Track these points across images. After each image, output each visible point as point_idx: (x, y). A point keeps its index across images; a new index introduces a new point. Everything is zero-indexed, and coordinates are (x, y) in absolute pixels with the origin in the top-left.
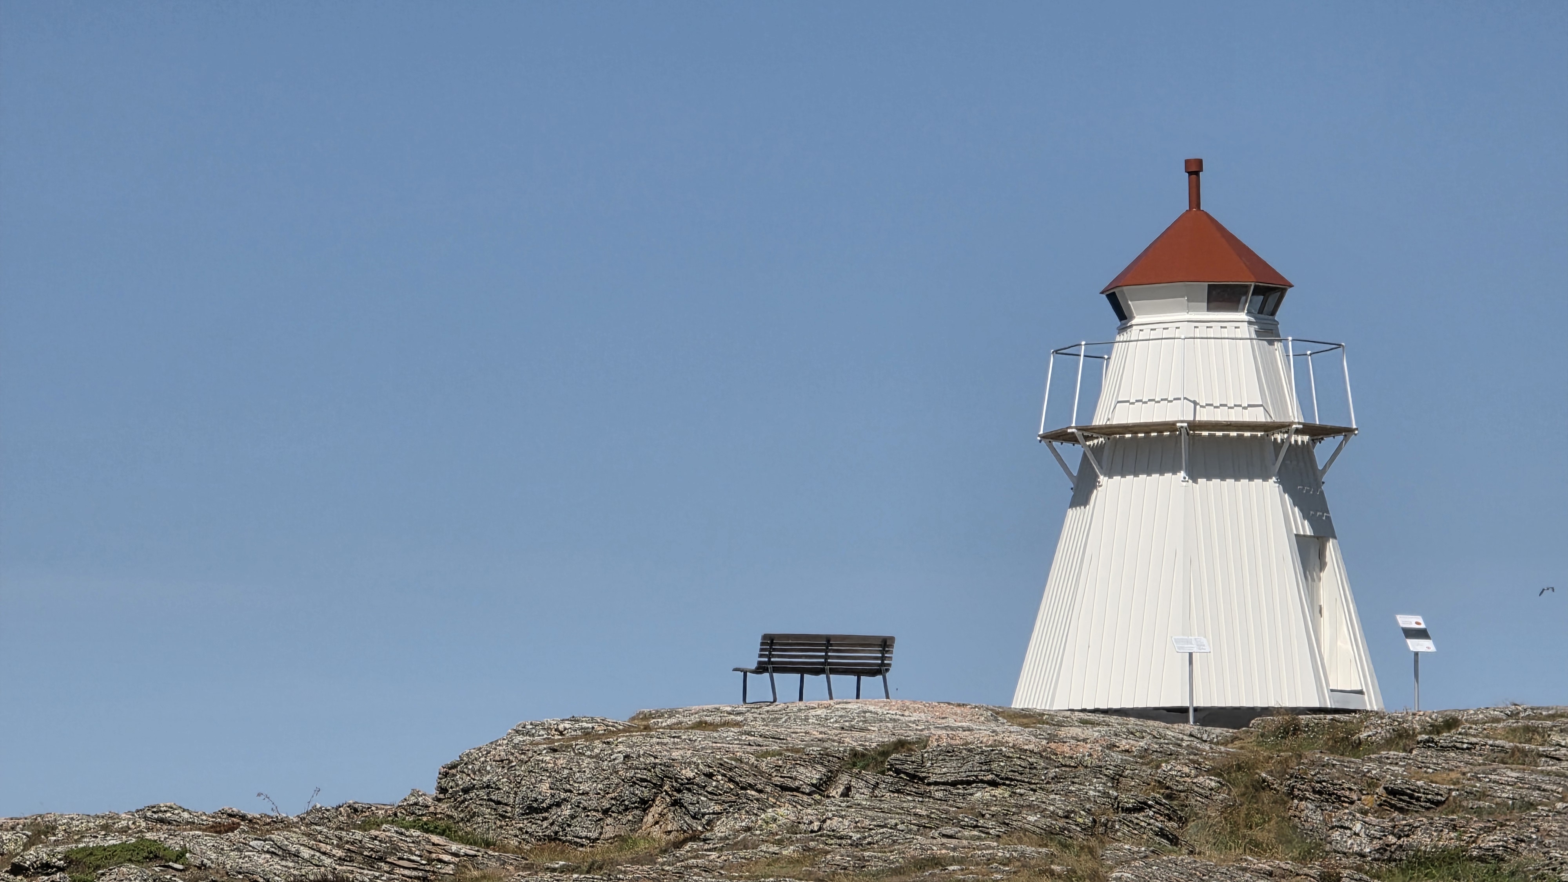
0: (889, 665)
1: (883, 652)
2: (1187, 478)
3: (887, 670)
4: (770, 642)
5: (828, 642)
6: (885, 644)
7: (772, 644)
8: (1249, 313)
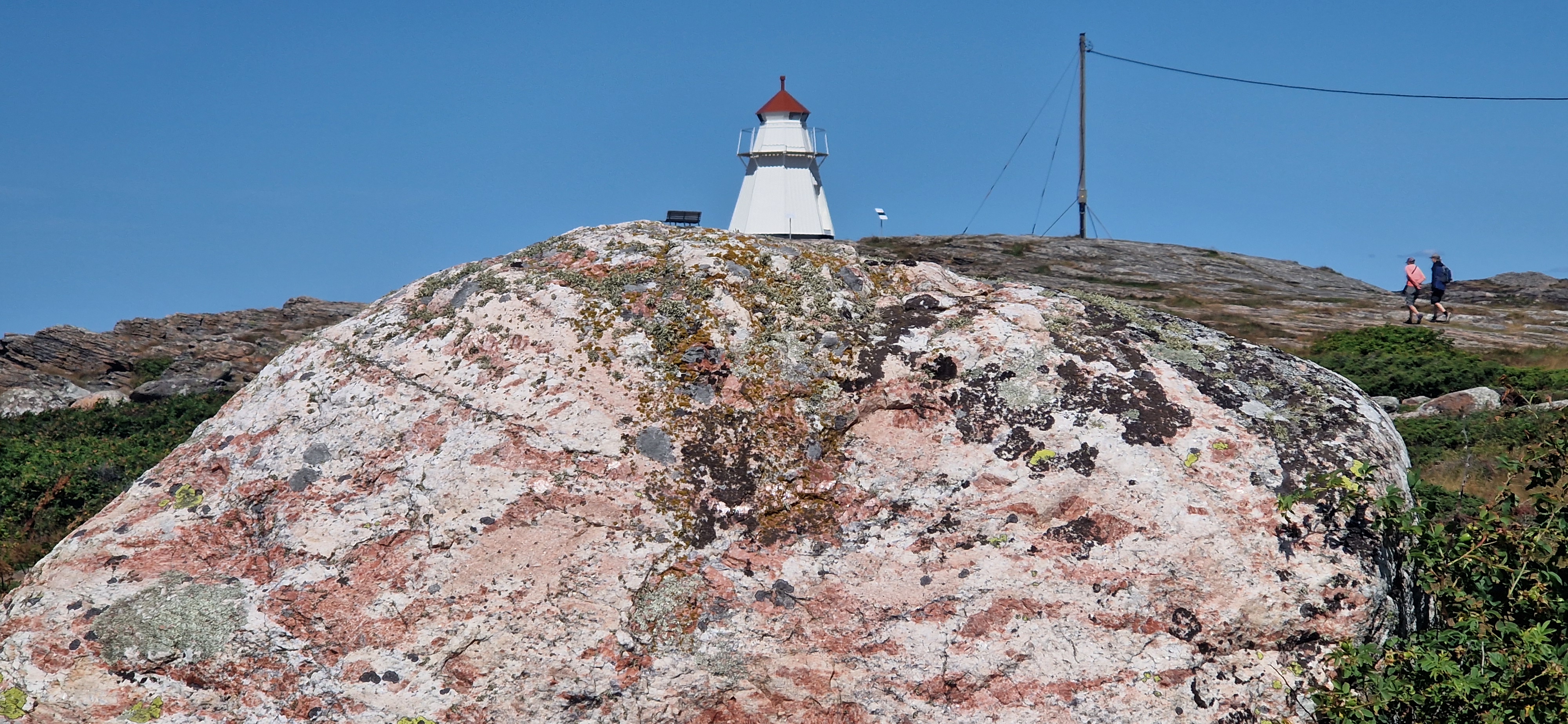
0: (700, 220)
2: (785, 167)
4: (670, 213)
5: (684, 214)
6: (699, 214)
8: (799, 120)
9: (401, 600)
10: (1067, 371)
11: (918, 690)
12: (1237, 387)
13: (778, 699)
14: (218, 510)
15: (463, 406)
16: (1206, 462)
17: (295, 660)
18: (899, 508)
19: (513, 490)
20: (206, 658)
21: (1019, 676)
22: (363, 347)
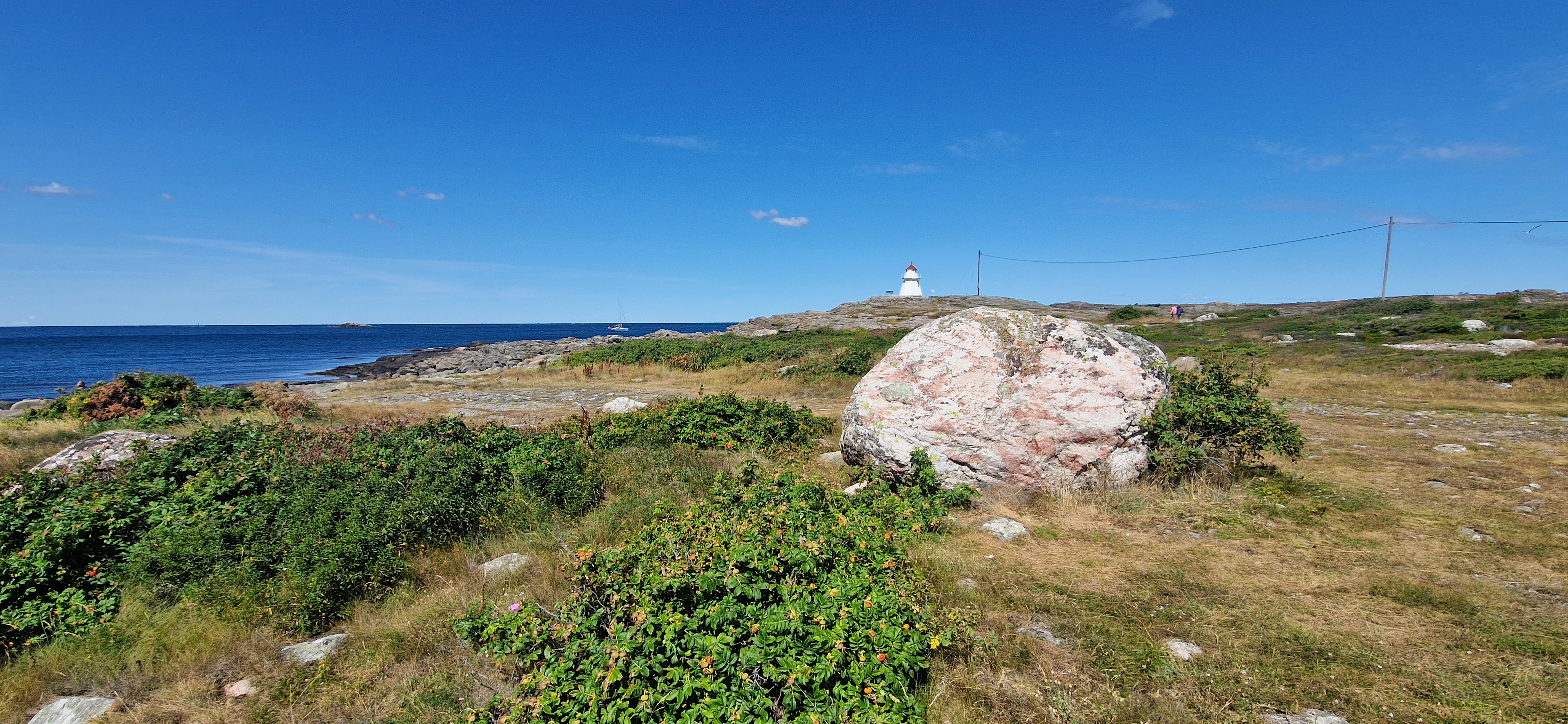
9: (948, 388)
10: (1088, 339)
11: (1061, 408)
12: (1127, 343)
13: (1030, 409)
14: (902, 368)
15: (956, 347)
16: (1123, 359)
17: (926, 399)
18: (1053, 369)
19: (970, 365)
20: (907, 398)
21: (1084, 405)
22: (930, 334)
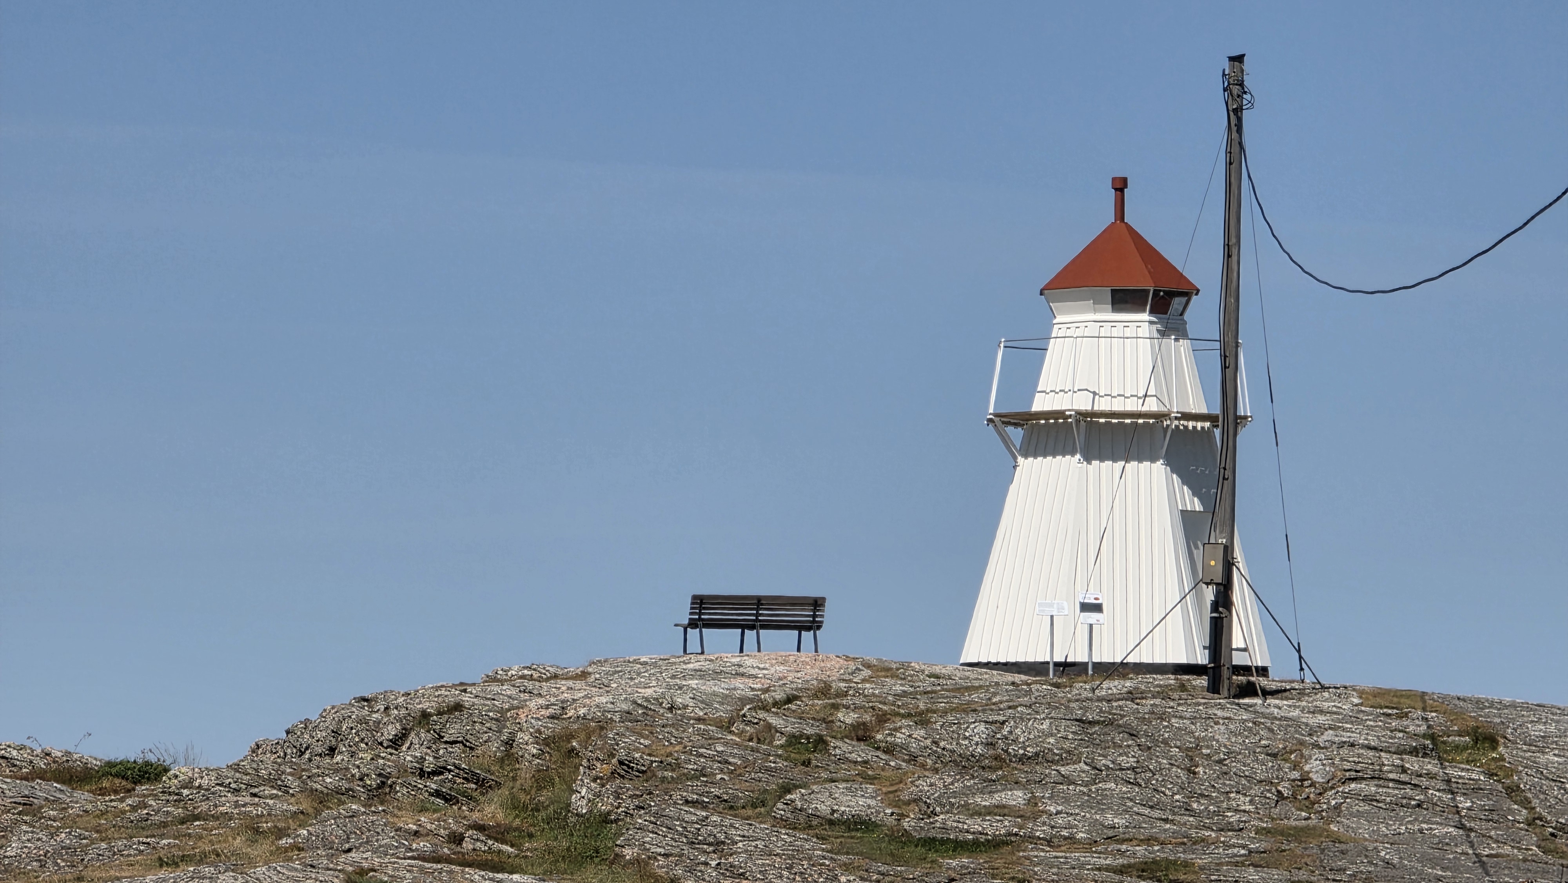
0: (822, 622)
1: (815, 610)
2: (1082, 459)
3: (819, 628)
4: (700, 602)
5: (759, 602)
6: (817, 604)
7: (702, 603)
8: (1152, 312)
